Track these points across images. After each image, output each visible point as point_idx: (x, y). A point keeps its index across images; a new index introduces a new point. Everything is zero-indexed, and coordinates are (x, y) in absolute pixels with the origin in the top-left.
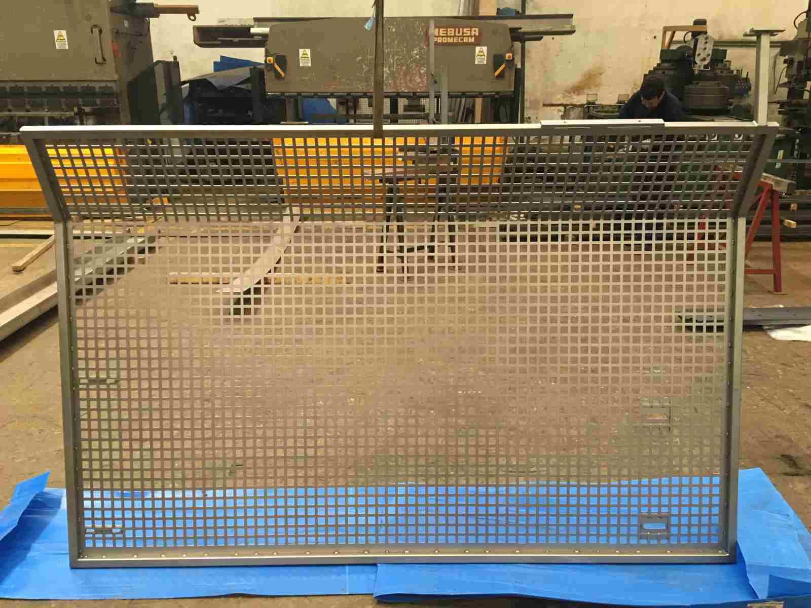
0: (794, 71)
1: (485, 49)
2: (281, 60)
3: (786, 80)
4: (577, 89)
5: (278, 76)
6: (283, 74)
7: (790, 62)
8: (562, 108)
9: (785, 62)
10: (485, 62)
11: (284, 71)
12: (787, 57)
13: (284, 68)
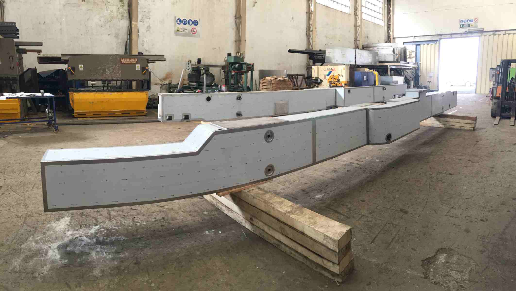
0: (226, 75)
1: (139, 65)
2: (73, 68)
3: (224, 77)
4: (165, 79)
5: (72, 73)
6: (73, 73)
7: (224, 72)
8: (160, 85)
9: (223, 71)
10: (139, 69)
11: (74, 72)
12: (223, 70)
13: (74, 71)
